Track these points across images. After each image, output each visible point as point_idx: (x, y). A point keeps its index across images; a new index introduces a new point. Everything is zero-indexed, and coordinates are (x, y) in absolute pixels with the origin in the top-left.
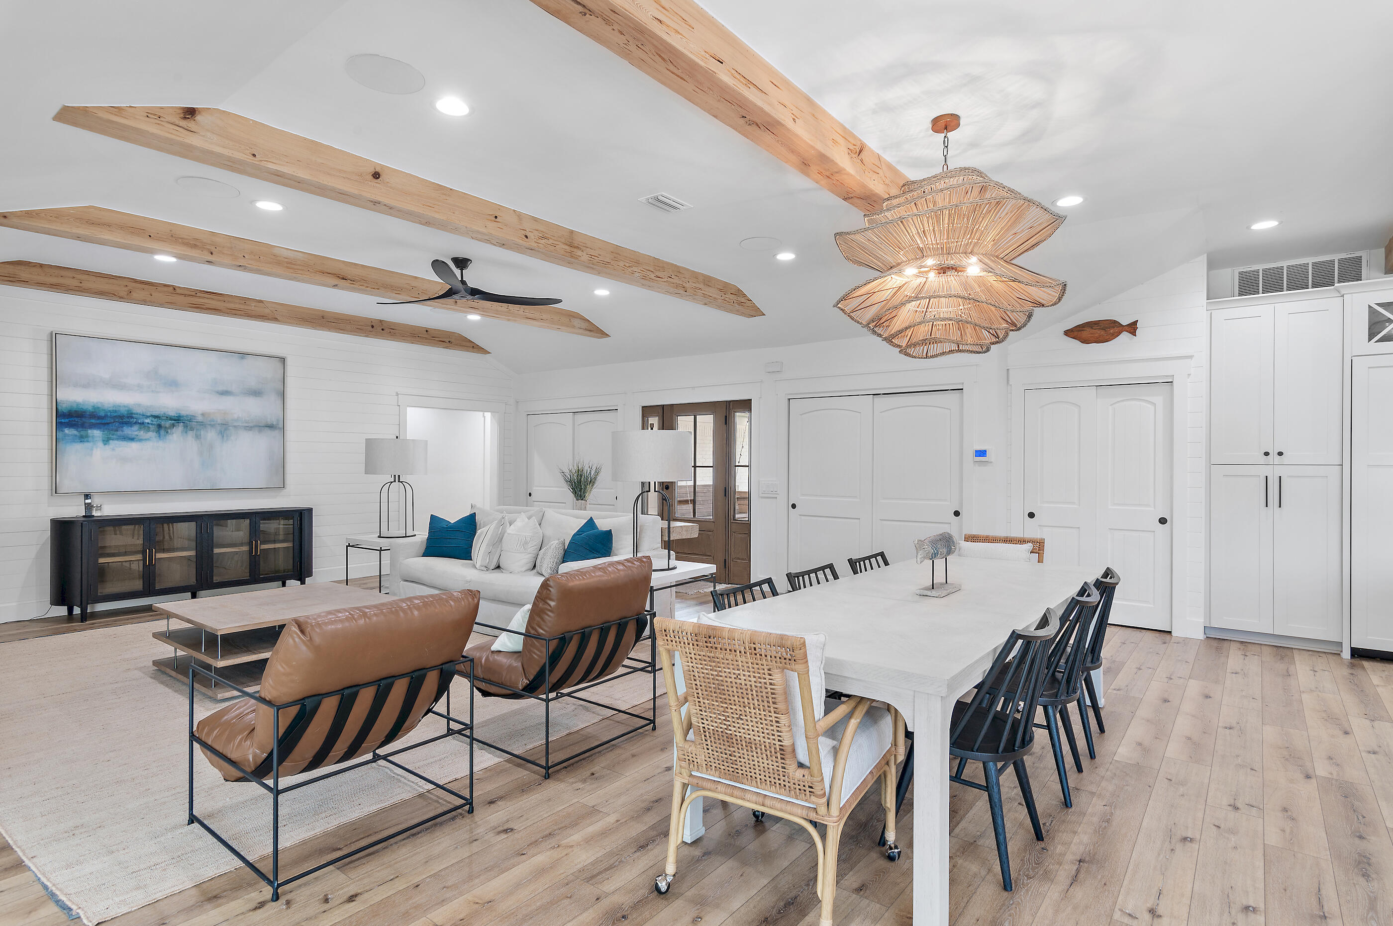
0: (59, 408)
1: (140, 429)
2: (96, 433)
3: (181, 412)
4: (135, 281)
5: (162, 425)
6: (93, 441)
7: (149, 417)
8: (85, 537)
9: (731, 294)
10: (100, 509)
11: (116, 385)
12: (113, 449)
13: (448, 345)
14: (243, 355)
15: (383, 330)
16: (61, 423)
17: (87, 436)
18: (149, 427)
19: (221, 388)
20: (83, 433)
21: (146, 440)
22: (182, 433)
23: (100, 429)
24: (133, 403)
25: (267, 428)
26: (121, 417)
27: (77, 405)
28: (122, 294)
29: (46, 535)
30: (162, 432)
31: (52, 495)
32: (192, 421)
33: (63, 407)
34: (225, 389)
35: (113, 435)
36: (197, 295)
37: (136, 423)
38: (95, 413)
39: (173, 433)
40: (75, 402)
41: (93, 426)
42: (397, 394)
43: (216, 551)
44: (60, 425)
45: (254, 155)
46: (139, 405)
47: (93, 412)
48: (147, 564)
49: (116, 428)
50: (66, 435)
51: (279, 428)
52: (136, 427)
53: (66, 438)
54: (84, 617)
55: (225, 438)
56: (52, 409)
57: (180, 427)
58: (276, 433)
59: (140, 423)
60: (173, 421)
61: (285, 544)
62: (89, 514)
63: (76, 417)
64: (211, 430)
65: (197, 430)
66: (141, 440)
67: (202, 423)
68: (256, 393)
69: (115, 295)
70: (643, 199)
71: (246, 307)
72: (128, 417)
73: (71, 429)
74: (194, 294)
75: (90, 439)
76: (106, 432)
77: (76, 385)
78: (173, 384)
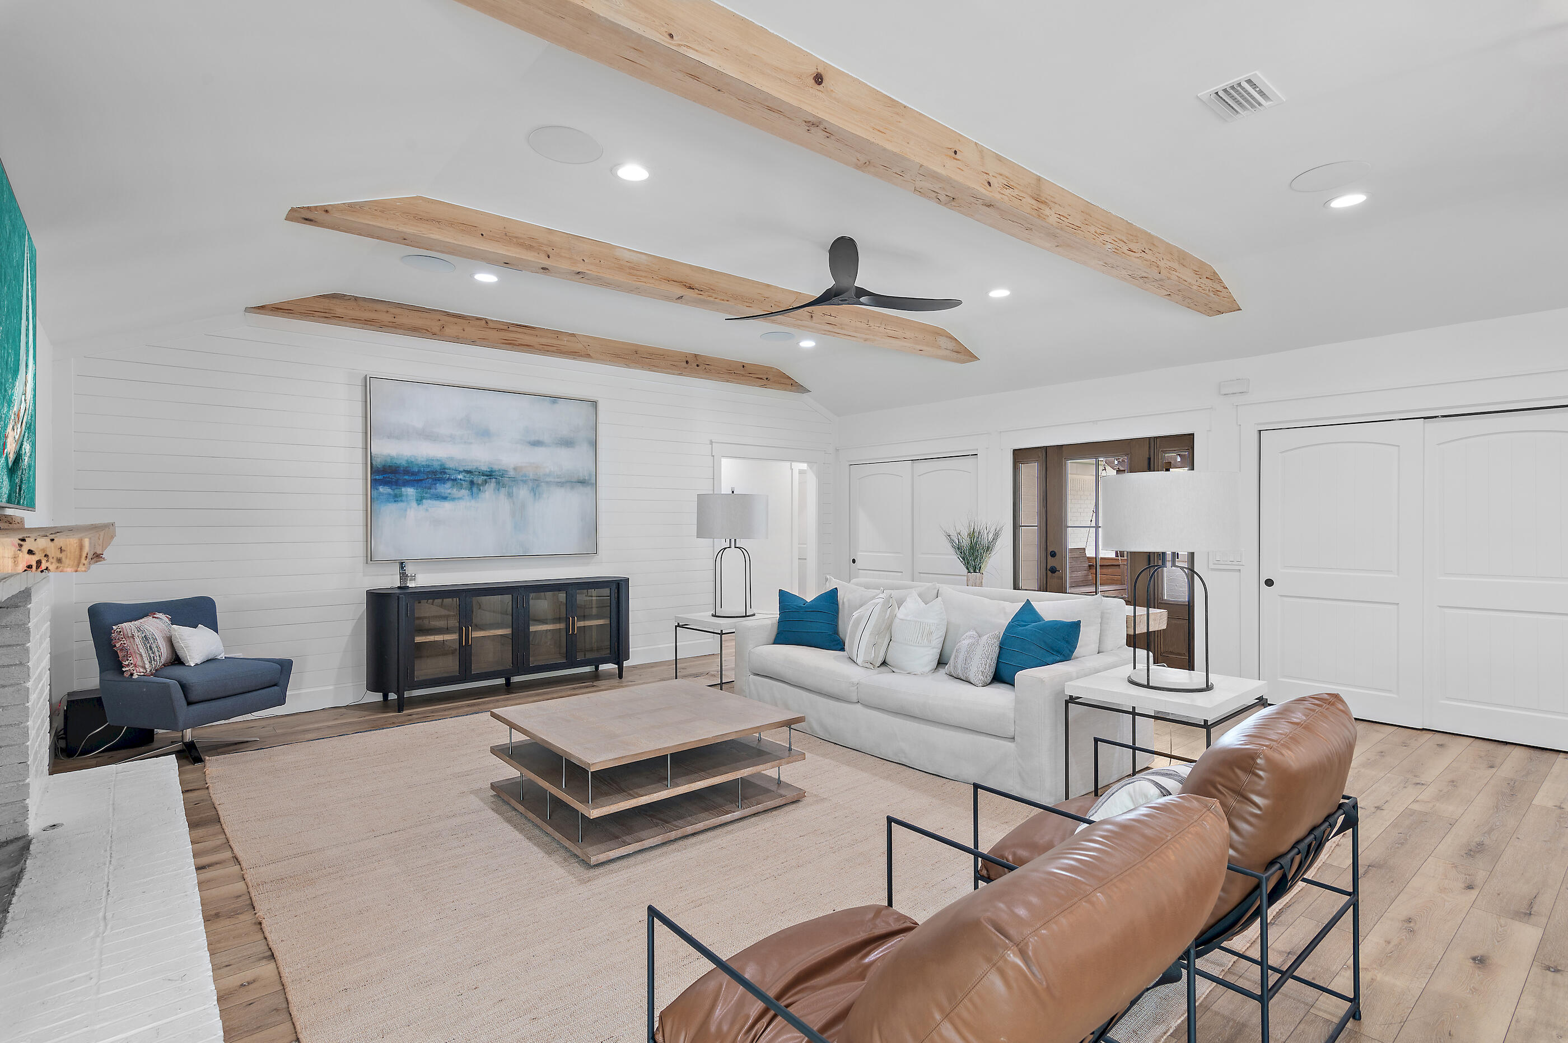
0: (374, 463)
1: (453, 486)
2: (410, 491)
3: (493, 466)
4: (448, 314)
5: (475, 482)
6: (407, 501)
7: (462, 472)
8: (403, 612)
9: (1207, 278)
10: (414, 579)
11: (427, 435)
12: (427, 510)
13: (765, 382)
14: (555, 399)
15: (698, 366)
16: (376, 479)
17: (401, 495)
18: (462, 485)
19: (533, 438)
20: (397, 491)
21: (459, 498)
22: (494, 490)
23: (414, 486)
24: (446, 456)
25: (579, 484)
26: (434, 473)
27: (391, 459)
28: (436, 329)
29: (361, 608)
30: (475, 489)
31: (367, 563)
32: (504, 477)
33: (378, 462)
34: (537, 438)
35: (426, 493)
36: (510, 329)
37: (448, 479)
38: (409, 469)
39: (485, 491)
40: (389, 455)
41: (406, 483)
42: (711, 443)
43: (532, 629)
44: (375, 483)
45: (671, 36)
46: (452, 459)
47: (407, 467)
48: (464, 644)
49: (429, 485)
50: (381, 494)
51: (592, 484)
52: (449, 484)
53: (381, 497)
54: (401, 705)
55: (537, 497)
56: (366, 464)
57: (492, 485)
58: (588, 490)
59: (453, 480)
60: (485, 477)
61: (602, 621)
62: (404, 585)
63: (390, 473)
64: (523, 487)
65: (509, 487)
66: (453, 499)
67: (513, 479)
68: (567, 443)
69: (429, 331)
70: (1206, 92)
71: (559, 342)
72: (441, 473)
73: (385, 487)
74: (506, 327)
75: (404, 498)
76: (420, 490)
77: (390, 436)
78: (484, 434)
